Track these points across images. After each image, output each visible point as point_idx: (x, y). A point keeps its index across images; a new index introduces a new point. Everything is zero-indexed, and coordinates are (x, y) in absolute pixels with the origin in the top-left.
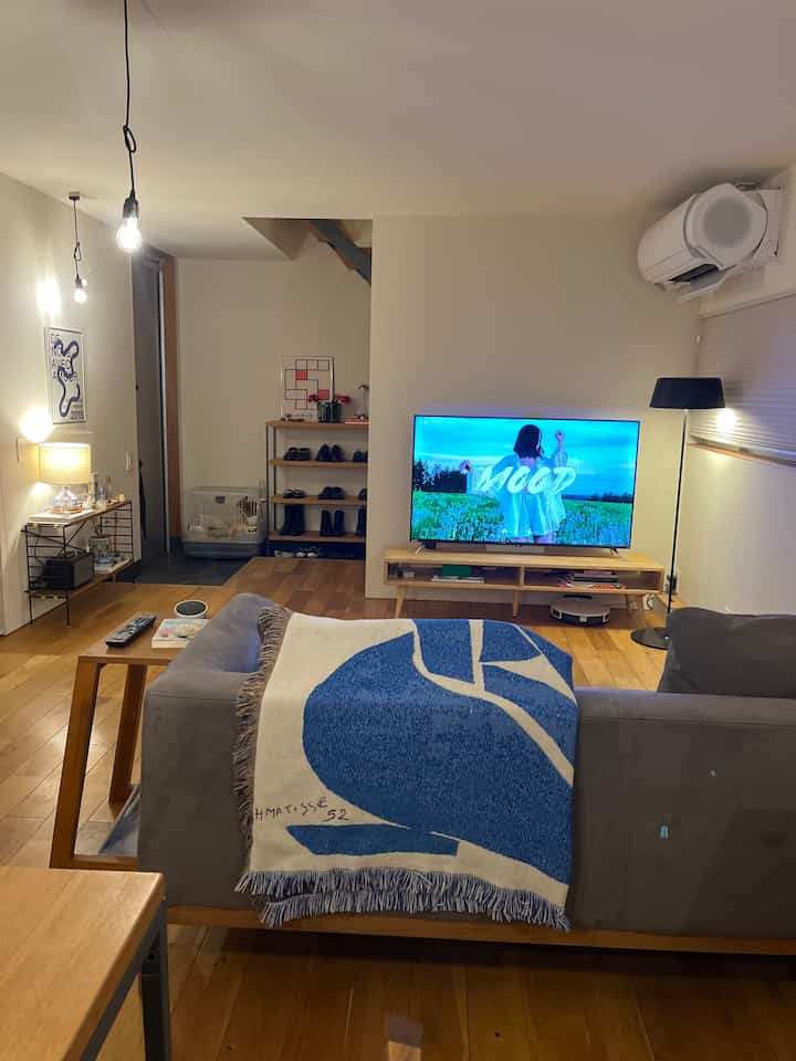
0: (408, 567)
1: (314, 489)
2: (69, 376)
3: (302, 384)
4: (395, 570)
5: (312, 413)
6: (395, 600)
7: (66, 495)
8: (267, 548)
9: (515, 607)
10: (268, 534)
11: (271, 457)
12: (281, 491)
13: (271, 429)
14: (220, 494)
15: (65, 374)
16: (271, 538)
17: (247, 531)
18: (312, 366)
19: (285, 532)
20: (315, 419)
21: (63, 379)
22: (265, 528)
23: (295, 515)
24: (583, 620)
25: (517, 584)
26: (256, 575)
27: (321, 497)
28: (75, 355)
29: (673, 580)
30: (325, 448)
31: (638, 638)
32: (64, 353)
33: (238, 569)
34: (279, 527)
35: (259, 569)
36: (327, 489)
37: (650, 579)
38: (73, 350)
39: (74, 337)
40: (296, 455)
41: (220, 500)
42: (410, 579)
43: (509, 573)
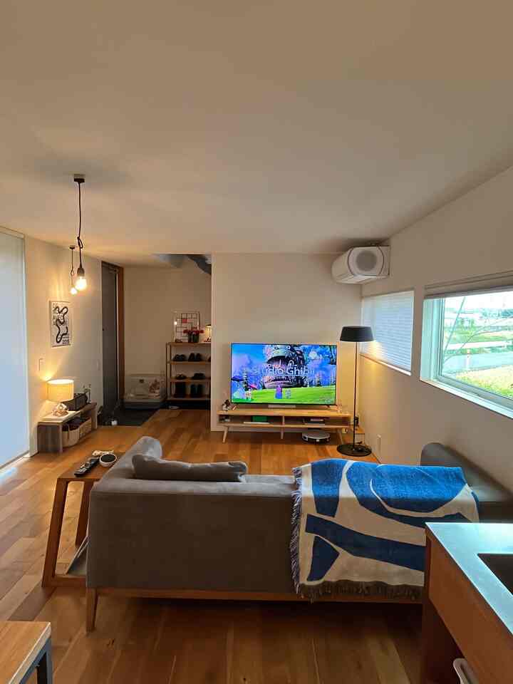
0: (227, 416)
1: (191, 374)
2: (62, 324)
3: (184, 325)
4: (222, 418)
5: (185, 338)
6: (223, 432)
7: (61, 406)
8: (165, 404)
9: (282, 434)
10: (167, 397)
11: (168, 359)
12: (173, 376)
13: (169, 347)
14: (142, 378)
15: (60, 322)
16: (169, 399)
17: (155, 397)
18: (189, 316)
19: (175, 396)
20: (187, 341)
21: (59, 324)
22: (164, 394)
23: (180, 388)
24: (318, 441)
25: (281, 424)
26: (160, 420)
27: (193, 378)
28: (66, 313)
29: (356, 419)
30: (192, 355)
31: (340, 450)
32: (60, 313)
33: (151, 416)
34: (173, 392)
35: (161, 416)
36: (196, 374)
37: (344, 421)
38: (65, 310)
39: (65, 305)
40: (179, 358)
41: (142, 381)
42: (229, 422)
43: (277, 419)
